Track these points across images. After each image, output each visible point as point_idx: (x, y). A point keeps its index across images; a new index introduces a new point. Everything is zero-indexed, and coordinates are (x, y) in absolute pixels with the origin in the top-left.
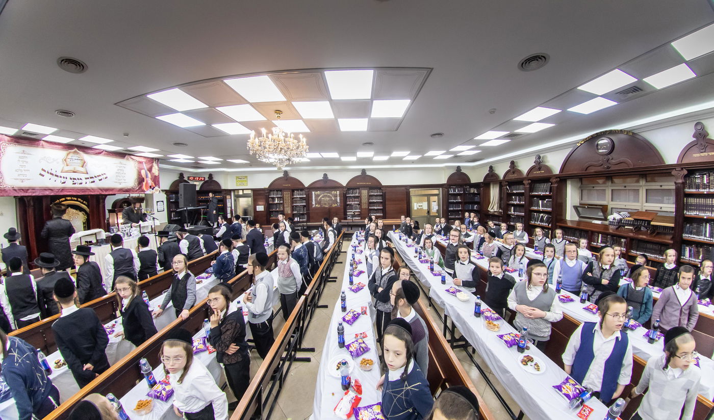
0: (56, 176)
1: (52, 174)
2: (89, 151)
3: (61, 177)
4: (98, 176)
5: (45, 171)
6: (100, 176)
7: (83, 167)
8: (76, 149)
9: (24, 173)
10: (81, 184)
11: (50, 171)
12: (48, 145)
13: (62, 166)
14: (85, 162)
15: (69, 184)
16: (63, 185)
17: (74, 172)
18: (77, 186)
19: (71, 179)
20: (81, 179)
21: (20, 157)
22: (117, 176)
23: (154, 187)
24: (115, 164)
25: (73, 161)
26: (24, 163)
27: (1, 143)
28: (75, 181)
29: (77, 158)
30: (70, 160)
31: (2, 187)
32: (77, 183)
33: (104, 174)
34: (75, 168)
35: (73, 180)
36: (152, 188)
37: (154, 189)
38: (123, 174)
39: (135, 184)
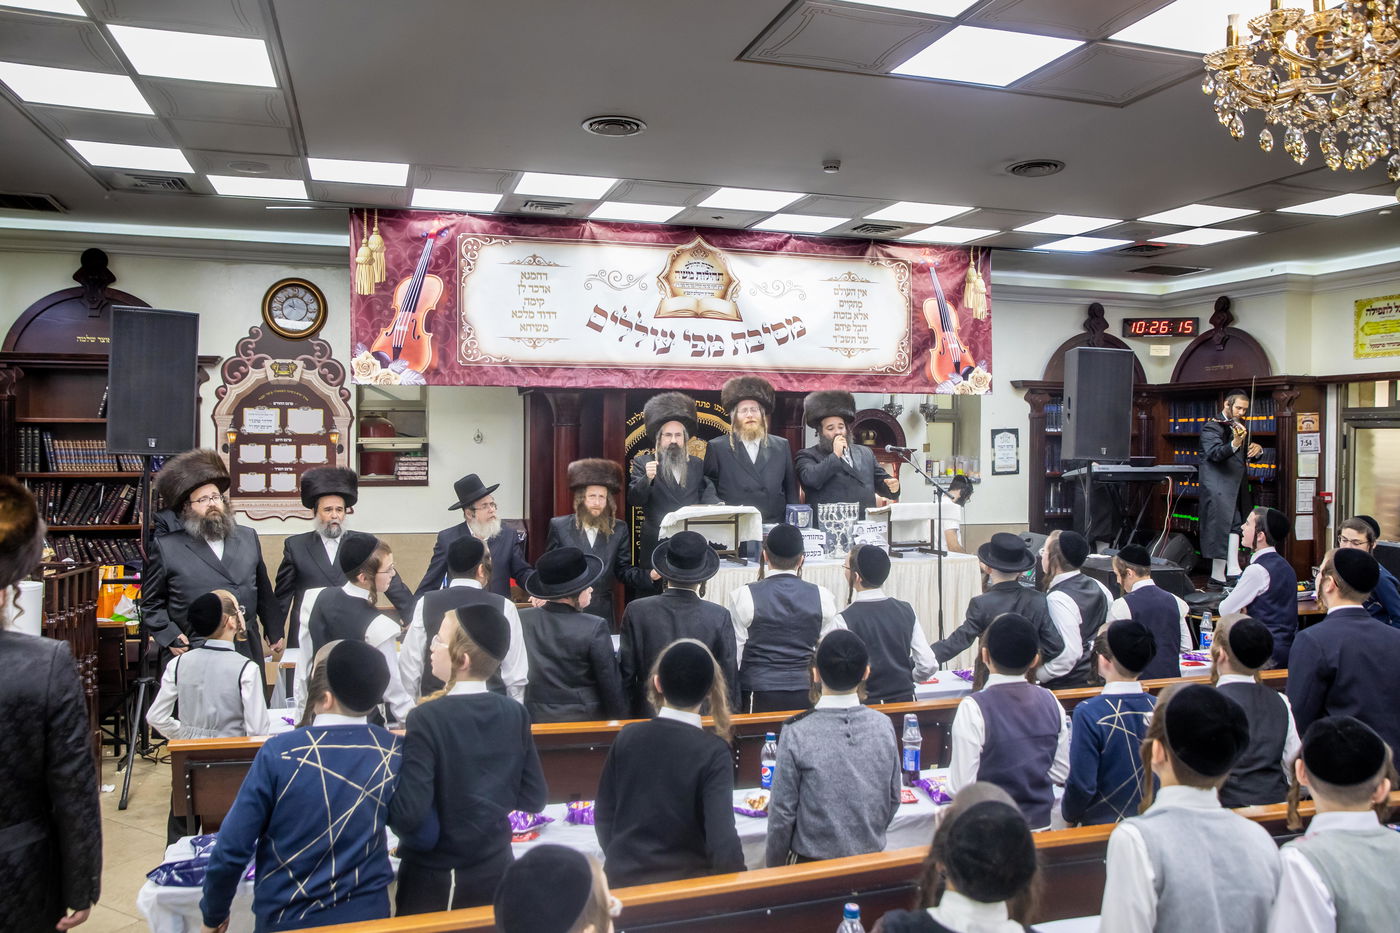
0: (640, 328)
1: (628, 324)
2: (743, 244)
3: (654, 332)
4: (776, 327)
5: (604, 314)
6: (779, 326)
7: (724, 297)
8: (699, 240)
9: (537, 320)
10: (719, 353)
11: (620, 314)
12: (610, 234)
13: (658, 298)
14: (730, 281)
15: (681, 355)
16: (663, 359)
17: (697, 316)
18: (706, 361)
19: (686, 337)
20: (718, 338)
21: (523, 275)
22: (838, 327)
23: (971, 369)
24: (830, 280)
25: (694, 281)
26: (537, 292)
27: (461, 237)
28: (700, 344)
29: (704, 269)
30: (684, 278)
31: (470, 359)
32: (706, 352)
33: (796, 319)
34: (698, 302)
35: (695, 343)
36: (963, 370)
37: (970, 376)
38: (860, 317)
39: (900, 356)
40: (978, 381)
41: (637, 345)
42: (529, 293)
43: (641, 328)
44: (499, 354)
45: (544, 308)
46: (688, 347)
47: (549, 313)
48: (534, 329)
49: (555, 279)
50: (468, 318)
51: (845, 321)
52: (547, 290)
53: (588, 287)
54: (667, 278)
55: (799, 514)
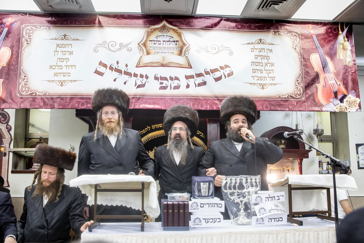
0: (126, 73)
1: (120, 71)
3: (136, 75)
4: (213, 71)
5: (105, 66)
7: (180, 54)
8: (164, 22)
9: (64, 70)
10: (177, 87)
11: (115, 66)
12: (111, 20)
13: (138, 56)
14: (184, 44)
15: (153, 88)
16: (140, 91)
17: (163, 65)
18: (168, 92)
19: (156, 78)
20: (177, 78)
21: (58, 45)
22: (254, 71)
23: (345, 96)
24: (248, 44)
25: (161, 45)
26: (65, 54)
27: (23, 26)
28: (165, 82)
29: (167, 39)
30: (154, 44)
31: (23, 93)
32: (169, 87)
33: (227, 66)
34: (164, 57)
35: (162, 81)
36: (340, 97)
37: (345, 100)
38: (269, 65)
39: (297, 88)
40: (351, 104)
41: (125, 83)
42: (60, 55)
43: (129, 74)
44: (41, 91)
45: (69, 64)
46: (157, 84)
47: (72, 66)
48: (62, 75)
49: (76, 47)
50: (24, 70)
51: (259, 67)
52: (71, 53)
53: (96, 50)
54: (145, 45)
55: (202, 184)
